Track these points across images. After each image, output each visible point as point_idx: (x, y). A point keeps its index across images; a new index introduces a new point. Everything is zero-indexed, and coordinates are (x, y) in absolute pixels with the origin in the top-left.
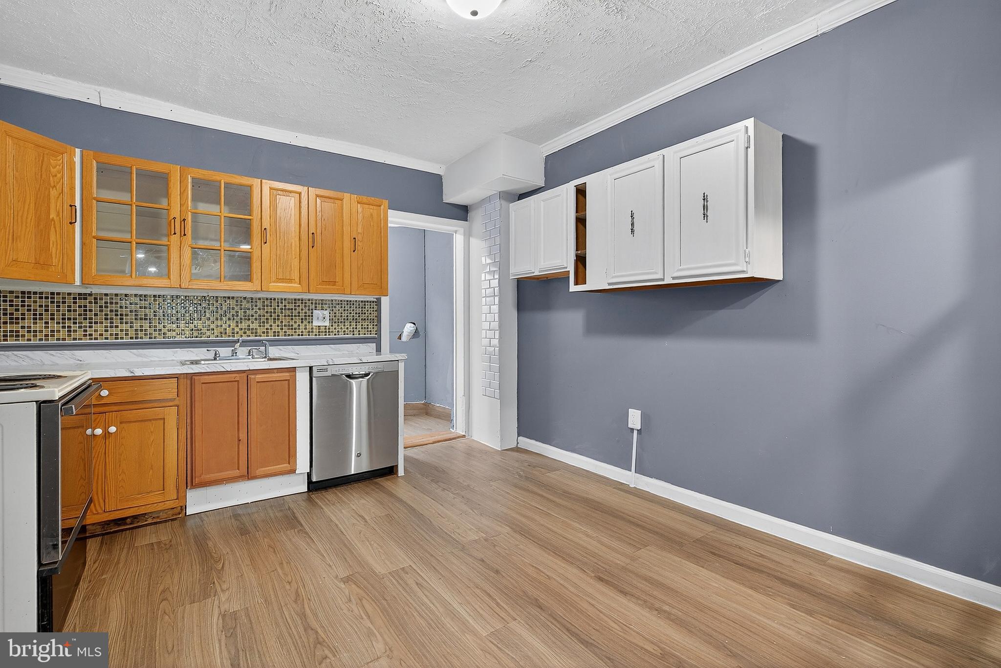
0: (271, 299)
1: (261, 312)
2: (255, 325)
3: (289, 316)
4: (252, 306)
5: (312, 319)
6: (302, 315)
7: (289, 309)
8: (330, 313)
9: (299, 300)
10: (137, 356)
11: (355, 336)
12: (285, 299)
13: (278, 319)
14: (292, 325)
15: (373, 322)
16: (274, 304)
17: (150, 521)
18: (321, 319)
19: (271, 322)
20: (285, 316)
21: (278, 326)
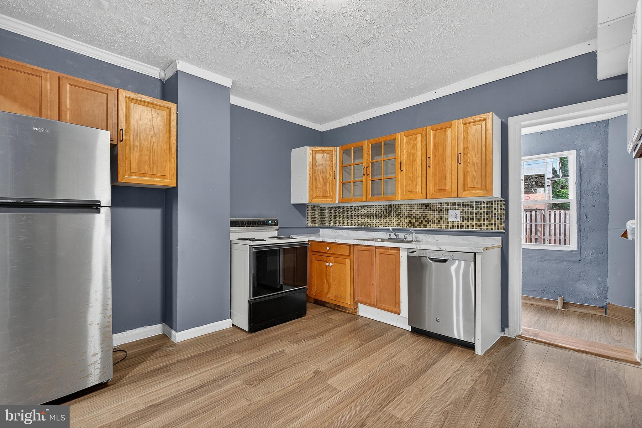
0: (422, 204)
1: (417, 213)
2: (413, 221)
3: (432, 215)
4: (412, 209)
5: (448, 217)
6: (441, 214)
7: (432, 210)
8: (461, 212)
9: (439, 203)
10: (365, 234)
11: (483, 230)
12: (430, 204)
13: (426, 217)
14: (435, 221)
15: (501, 219)
16: (424, 207)
17: (347, 311)
18: (454, 216)
19: (422, 218)
20: (430, 215)
21: (426, 221)
